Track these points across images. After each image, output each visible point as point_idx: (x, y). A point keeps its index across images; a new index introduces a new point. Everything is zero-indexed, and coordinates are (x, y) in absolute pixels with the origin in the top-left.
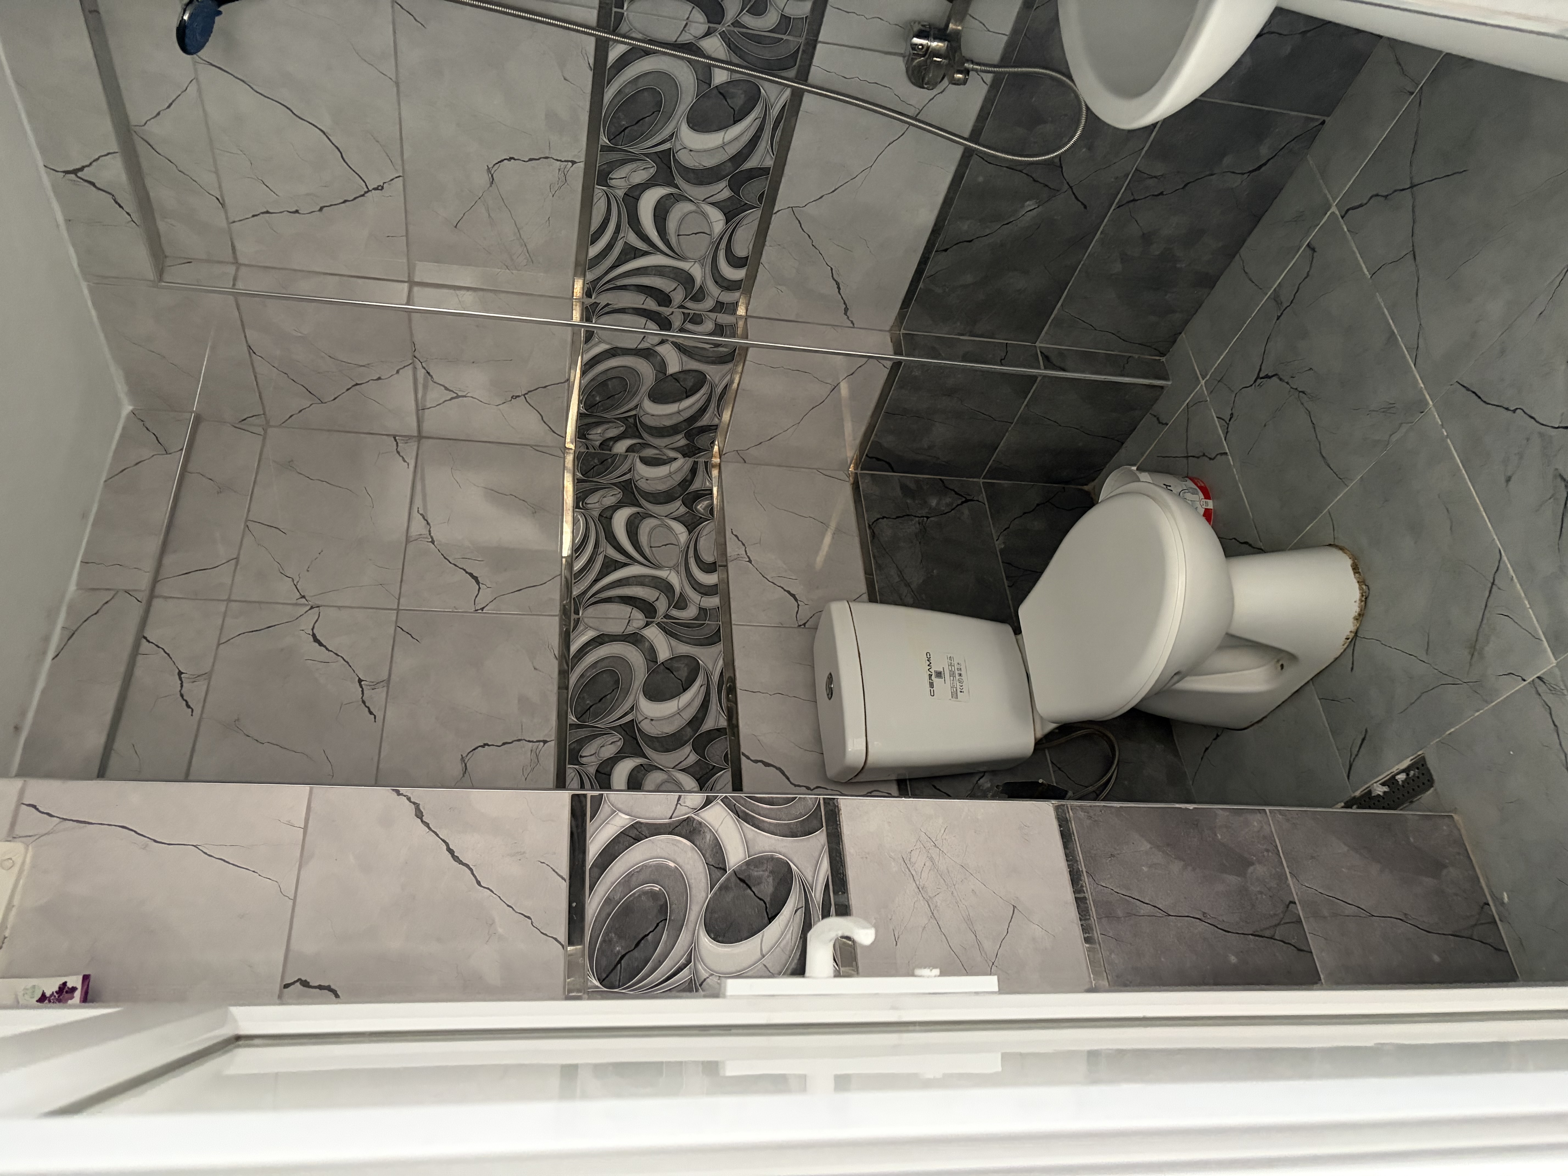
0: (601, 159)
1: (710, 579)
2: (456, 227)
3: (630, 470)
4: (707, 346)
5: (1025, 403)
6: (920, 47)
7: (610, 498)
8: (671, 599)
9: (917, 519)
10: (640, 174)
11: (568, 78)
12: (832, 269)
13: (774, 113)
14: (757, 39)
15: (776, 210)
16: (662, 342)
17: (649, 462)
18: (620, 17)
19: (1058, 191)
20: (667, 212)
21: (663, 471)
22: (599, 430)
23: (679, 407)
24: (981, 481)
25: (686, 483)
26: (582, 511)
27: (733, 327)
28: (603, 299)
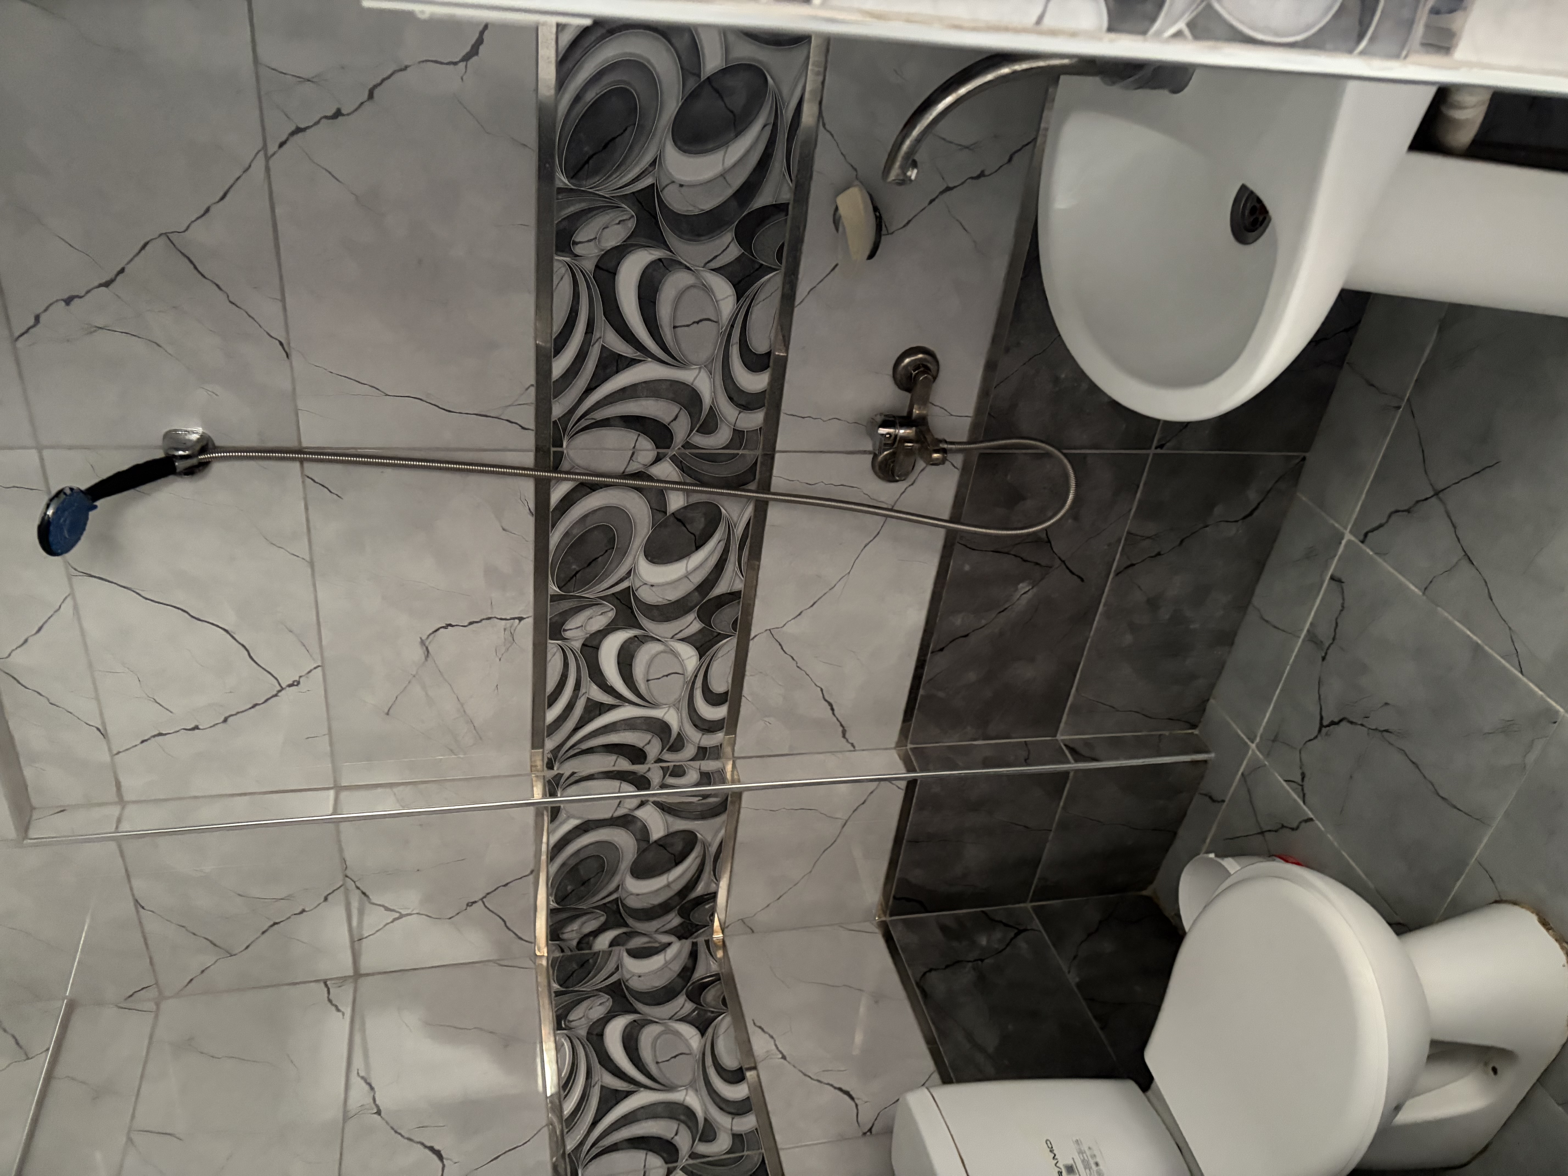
0: (552, 611)
1: (736, 1092)
2: (388, 714)
3: (617, 969)
4: (695, 799)
5: (1062, 804)
6: (887, 436)
7: (597, 1008)
8: (694, 1131)
9: (970, 964)
10: (598, 619)
11: (506, 528)
12: (822, 690)
13: (738, 532)
14: (711, 458)
15: (752, 635)
16: (642, 804)
17: (639, 954)
18: (559, 456)
19: (1051, 567)
20: (632, 657)
21: (657, 961)
22: (575, 926)
23: (668, 879)
24: (1029, 905)
25: (687, 971)
26: (565, 1032)
27: (721, 772)
28: (567, 769)
